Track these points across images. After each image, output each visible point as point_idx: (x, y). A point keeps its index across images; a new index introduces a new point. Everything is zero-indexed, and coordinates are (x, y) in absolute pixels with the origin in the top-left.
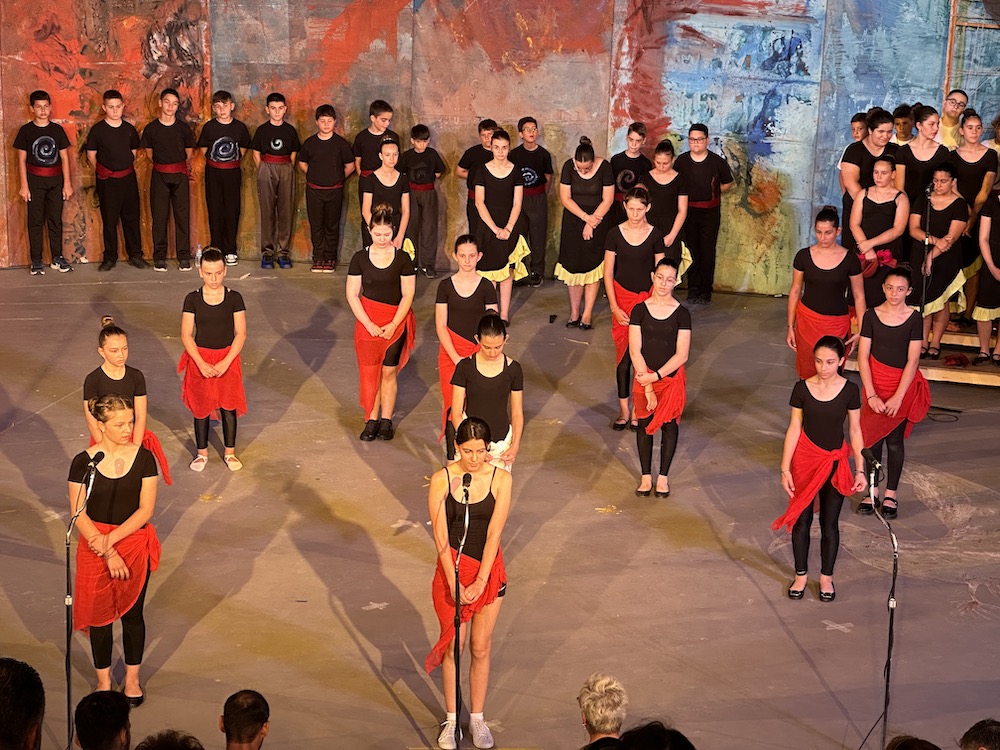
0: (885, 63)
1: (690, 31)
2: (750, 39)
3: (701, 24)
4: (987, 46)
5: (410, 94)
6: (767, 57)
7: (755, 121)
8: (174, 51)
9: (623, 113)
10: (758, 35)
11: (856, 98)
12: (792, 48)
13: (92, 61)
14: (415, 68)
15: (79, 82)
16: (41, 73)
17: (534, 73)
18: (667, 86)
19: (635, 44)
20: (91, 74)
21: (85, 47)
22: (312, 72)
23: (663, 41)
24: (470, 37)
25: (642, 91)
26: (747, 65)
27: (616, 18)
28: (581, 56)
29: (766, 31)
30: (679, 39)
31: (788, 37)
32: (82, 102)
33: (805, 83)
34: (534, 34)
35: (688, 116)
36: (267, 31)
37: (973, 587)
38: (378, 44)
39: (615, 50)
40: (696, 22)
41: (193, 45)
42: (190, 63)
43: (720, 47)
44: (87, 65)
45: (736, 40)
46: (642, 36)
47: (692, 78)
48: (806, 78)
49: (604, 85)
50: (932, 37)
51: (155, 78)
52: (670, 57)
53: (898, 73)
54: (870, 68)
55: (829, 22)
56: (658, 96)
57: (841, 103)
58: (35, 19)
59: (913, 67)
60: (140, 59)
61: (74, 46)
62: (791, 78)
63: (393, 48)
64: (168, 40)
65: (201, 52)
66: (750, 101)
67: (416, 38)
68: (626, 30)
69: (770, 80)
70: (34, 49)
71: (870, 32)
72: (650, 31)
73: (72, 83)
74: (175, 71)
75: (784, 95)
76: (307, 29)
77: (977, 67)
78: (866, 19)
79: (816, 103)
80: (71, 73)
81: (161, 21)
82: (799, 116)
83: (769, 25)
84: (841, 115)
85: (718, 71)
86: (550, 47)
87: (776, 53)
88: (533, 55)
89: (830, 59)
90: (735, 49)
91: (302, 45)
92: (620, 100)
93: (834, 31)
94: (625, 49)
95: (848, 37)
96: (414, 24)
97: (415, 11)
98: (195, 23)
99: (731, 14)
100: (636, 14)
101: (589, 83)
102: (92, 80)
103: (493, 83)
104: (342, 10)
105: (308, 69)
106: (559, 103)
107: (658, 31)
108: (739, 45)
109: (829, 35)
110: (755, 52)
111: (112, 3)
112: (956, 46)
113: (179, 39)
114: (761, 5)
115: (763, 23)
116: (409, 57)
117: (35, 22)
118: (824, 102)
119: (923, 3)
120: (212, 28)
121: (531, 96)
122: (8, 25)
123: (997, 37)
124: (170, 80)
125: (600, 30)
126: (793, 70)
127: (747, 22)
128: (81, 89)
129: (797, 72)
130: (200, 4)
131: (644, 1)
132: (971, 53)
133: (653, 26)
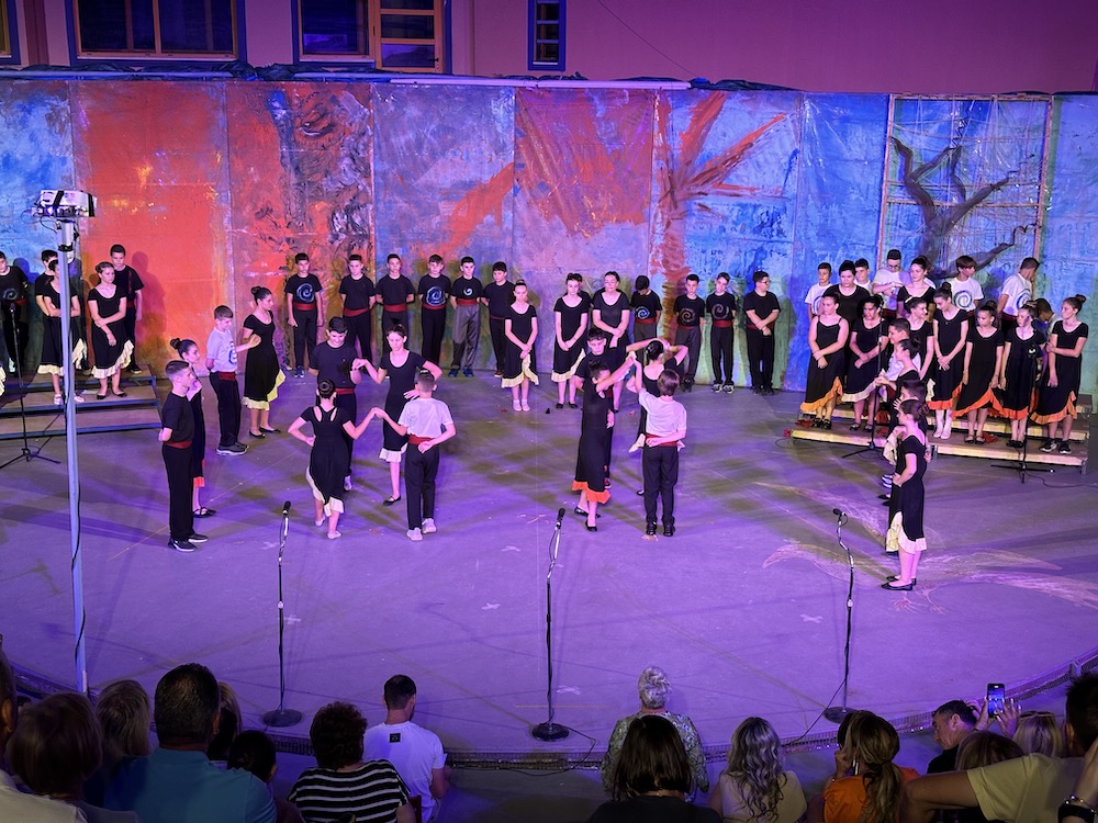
0: (838, 228)
1: (703, 207)
2: (745, 212)
3: (711, 203)
4: (909, 216)
5: (512, 252)
6: (756, 225)
7: (750, 267)
8: (350, 225)
9: (658, 264)
10: (751, 210)
11: (819, 253)
12: (774, 218)
13: (295, 232)
14: (515, 235)
15: (285, 247)
16: (259, 241)
17: (597, 236)
18: (688, 245)
19: (666, 217)
20: (293, 242)
21: (289, 223)
22: (444, 238)
23: (687, 213)
24: (552, 213)
25: (671, 249)
26: (743, 231)
27: (653, 199)
28: (629, 225)
29: (756, 207)
30: (696, 213)
31: (771, 211)
32: (287, 260)
33: (783, 242)
34: (598, 210)
35: (703, 266)
36: (413, 210)
38: (489, 218)
39: (652, 221)
40: (708, 201)
41: (363, 220)
42: (361, 233)
43: (725, 218)
44: (291, 236)
45: (735, 213)
46: (670, 211)
47: (705, 239)
48: (783, 239)
49: (645, 245)
50: (870, 211)
51: (337, 243)
52: (690, 225)
53: (847, 235)
54: (828, 232)
55: (799, 201)
56: (682, 252)
58: (255, 205)
59: (857, 231)
60: (327, 230)
61: (282, 222)
62: (773, 239)
63: (500, 222)
64: (346, 217)
65: (368, 225)
66: (745, 255)
67: (516, 214)
68: (660, 207)
69: (756, 241)
70: (255, 225)
71: (827, 208)
72: (676, 207)
73: (281, 248)
74: (351, 238)
75: (769, 251)
76: (441, 209)
77: (901, 230)
78: (824, 198)
79: (791, 256)
80: (280, 241)
81: (341, 205)
82: (779, 265)
83: (758, 203)
84: (808, 264)
85: (724, 235)
86: (607, 219)
87: (763, 222)
88: (596, 225)
89: (800, 226)
90: (735, 219)
91: (438, 219)
92: (656, 255)
93: (803, 207)
94: (659, 220)
95: (812, 211)
96: (514, 204)
97: (515, 195)
98: (364, 206)
99: (731, 196)
100: (666, 196)
101: (634, 242)
102: (294, 245)
103: (569, 244)
104: (464, 196)
105: (441, 236)
107: (681, 207)
108: (737, 216)
109: (799, 210)
110: (748, 221)
111: (307, 193)
112: (886, 217)
113: (353, 217)
114: (752, 189)
115: (754, 202)
116: (511, 228)
117: (255, 206)
118: (796, 255)
119: (863, 186)
120: (376, 209)
121: (595, 253)
122: (237, 209)
123: (915, 209)
124: (347, 245)
125: (642, 207)
126: (774, 234)
127: (743, 201)
128: (287, 252)
129: (778, 235)
130: (367, 193)
131: (672, 187)
132: (897, 221)
133: (678, 204)
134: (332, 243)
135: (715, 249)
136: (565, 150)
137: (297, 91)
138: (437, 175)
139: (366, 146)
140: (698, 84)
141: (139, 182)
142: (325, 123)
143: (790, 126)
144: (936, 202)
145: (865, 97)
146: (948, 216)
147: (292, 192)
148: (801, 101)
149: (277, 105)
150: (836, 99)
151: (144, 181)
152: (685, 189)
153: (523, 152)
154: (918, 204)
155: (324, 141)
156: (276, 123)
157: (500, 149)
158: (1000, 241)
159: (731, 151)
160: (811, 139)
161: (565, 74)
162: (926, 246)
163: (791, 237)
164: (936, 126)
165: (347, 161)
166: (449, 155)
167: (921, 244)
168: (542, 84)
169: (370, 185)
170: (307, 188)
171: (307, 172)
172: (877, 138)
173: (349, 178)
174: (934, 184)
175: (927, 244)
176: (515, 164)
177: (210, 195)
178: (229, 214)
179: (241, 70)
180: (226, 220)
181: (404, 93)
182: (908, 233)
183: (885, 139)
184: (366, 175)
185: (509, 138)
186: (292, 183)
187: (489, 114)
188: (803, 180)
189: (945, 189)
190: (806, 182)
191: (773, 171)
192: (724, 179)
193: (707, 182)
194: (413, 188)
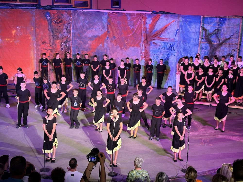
0: (188, 49)
1: (154, 43)
4: (206, 46)
6: (168, 48)
7: (166, 59)
8: (66, 46)
9: (143, 57)
10: (166, 44)
12: (172, 46)
14: (107, 49)
15: (49, 51)
16: (43, 50)
17: (128, 50)
18: (151, 52)
19: (145, 45)
20: (51, 50)
21: (50, 45)
22: (89, 50)
23: (150, 45)
24: (117, 44)
25: (146, 53)
26: (164, 49)
27: (142, 41)
28: (136, 47)
29: (168, 43)
30: (153, 44)
31: (171, 44)
32: (50, 55)
33: (174, 52)
34: (128, 44)
35: (154, 58)
36: (82, 43)
37: (203, 140)
38: (101, 45)
39: (142, 46)
40: (156, 42)
42: (68, 48)
43: (160, 46)
44: (51, 48)
45: (162, 45)
47: (155, 51)
48: (174, 51)
49: (140, 52)
50: (196, 45)
51: (62, 51)
52: (151, 47)
53: (190, 51)
54: (185, 50)
56: (149, 54)
57: (181, 55)
59: (193, 50)
60: (60, 47)
61: (48, 45)
62: (172, 51)
63: (103, 46)
64: (64, 44)
65: (70, 46)
66: (165, 55)
67: (108, 44)
68: (144, 43)
69: (168, 52)
70: (42, 46)
71: (185, 44)
72: (148, 43)
73: (48, 51)
74: (66, 49)
75: (171, 54)
76: (89, 42)
77: (204, 50)
78: (185, 41)
79: (176, 56)
81: (63, 41)
82: (173, 58)
83: (168, 42)
85: (159, 50)
86: (130, 46)
87: (169, 47)
88: (128, 47)
89: (179, 48)
91: (88, 45)
92: (142, 55)
93: (179, 43)
94: (143, 46)
95: (182, 44)
96: (107, 41)
97: (107, 39)
98: (69, 41)
99: (161, 40)
100: (145, 40)
101: (137, 52)
103: (121, 52)
104: (95, 39)
106: (132, 55)
107: (149, 43)
109: (178, 44)
110: (166, 47)
111: (55, 38)
112: (200, 46)
113: (67, 44)
114: (167, 39)
115: (167, 42)
116: (106, 47)
117: (42, 41)
119: (194, 39)
120: (72, 42)
121: (127, 54)
122: (37, 41)
124: (65, 51)
125: (139, 43)
126: (172, 50)
127: (164, 42)
128: (50, 52)
129: (173, 50)
130: (70, 38)
131: (146, 38)
132: (203, 47)
133: (148, 42)
134: (61, 50)
135: (157, 54)
136: (120, 28)
137: (53, 12)
138: (88, 34)
139: (70, 26)
140: (153, 12)
141: (12, 34)
142: (60, 20)
143: (176, 23)
144: (213, 43)
145: (195, 16)
146: (215, 46)
147: (51, 38)
148: (179, 17)
149: (47, 15)
150: (188, 16)
151: (14, 34)
152: (150, 38)
153: (110, 29)
154: (208, 43)
155: (59, 25)
156: (47, 20)
157: (104, 27)
158: (228, 53)
159: (162, 29)
160: (181, 27)
161: (120, 9)
162: (210, 54)
164: (213, 24)
165: (65, 30)
166: (91, 29)
167: (208, 53)
168: (114, 12)
169: (71, 36)
170: (55, 37)
171: (55, 32)
172: (198, 27)
173: (66, 34)
174: (212, 38)
175: (210, 53)
176: (107, 32)
177: (30, 38)
178: (35, 43)
179: (39, 7)
180: (34, 44)
181: (80, 13)
182: (206, 50)
183: (200, 27)
184: (70, 33)
185: (106, 25)
186: (51, 35)
187: (101, 19)
188: (179, 37)
189: (215, 40)
190: (180, 37)
191: (172, 34)
192: (160, 36)
193: (155, 37)
194: (82, 37)
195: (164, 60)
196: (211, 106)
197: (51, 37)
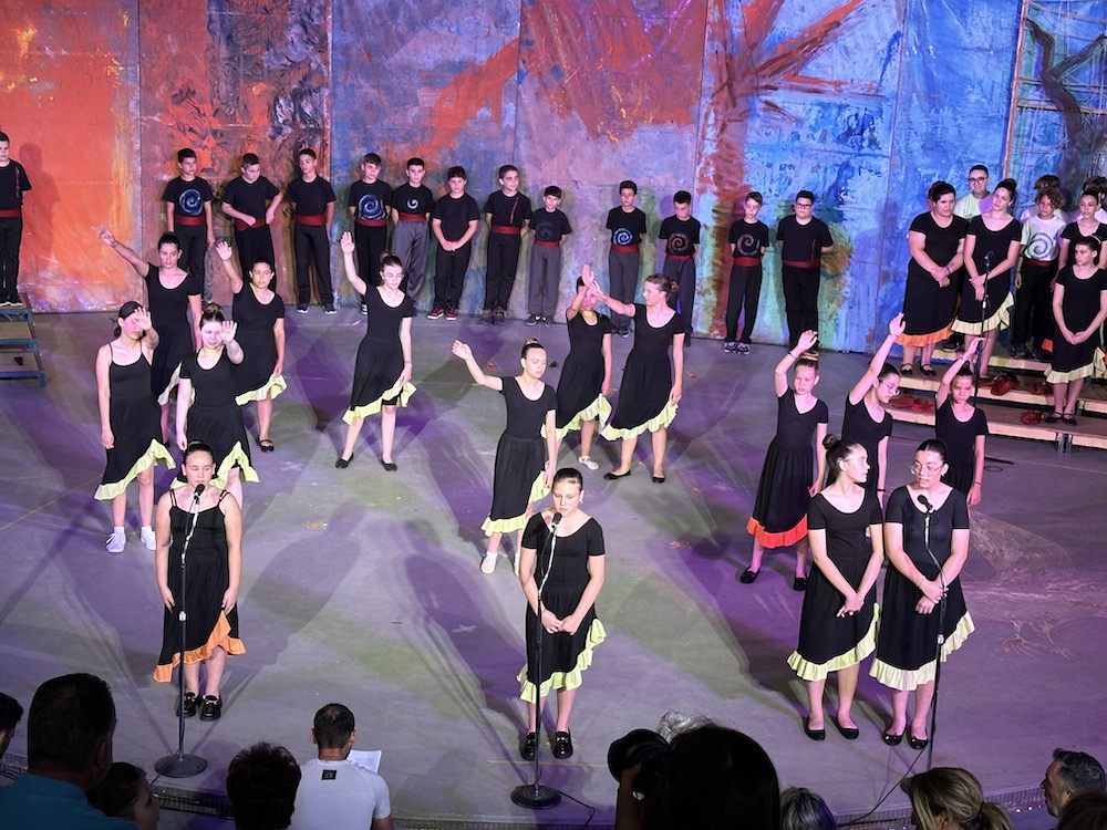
0: (950, 140)
1: (771, 106)
2: (826, 114)
3: (781, 100)
4: (1046, 125)
6: (841, 132)
7: (830, 190)
8: (298, 116)
9: (708, 180)
10: (834, 112)
11: (924, 172)
12: (864, 124)
13: (222, 122)
14: (518, 135)
15: (211, 142)
16: (176, 133)
17: (627, 141)
18: (749, 156)
19: (720, 117)
20: (222, 135)
21: (217, 111)
22: (423, 137)
23: (748, 114)
24: (569, 108)
25: (726, 161)
26: (823, 139)
27: (704, 92)
28: (670, 127)
29: (841, 108)
30: (761, 113)
31: (861, 114)
32: (213, 160)
33: (876, 156)
34: (628, 106)
35: (767, 185)
36: (383, 98)
37: (1018, 626)
38: (484, 112)
39: (702, 121)
40: (777, 98)
41: (315, 109)
42: (312, 126)
43: (799, 121)
44: (219, 127)
45: (813, 115)
46: (727, 109)
47: (772, 149)
48: (877, 152)
49: (691, 154)
50: (994, 117)
51: (279, 139)
52: (752, 129)
53: (962, 149)
54: (937, 144)
55: (900, 101)
56: (741, 165)
57: (910, 175)
58: (173, 85)
59: (976, 144)
60: (266, 121)
61: (207, 108)
62: (863, 151)
63: (498, 116)
64: (292, 104)
65: (322, 116)
66: (825, 171)
67: (520, 108)
68: (713, 103)
69: (843, 153)
70: (171, 110)
71: (937, 112)
72: (734, 105)
74: (298, 133)
75: (857, 167)
76: (420, 97)
77: (1035, 145)
78: (933, 99)
79: (887, 175)
80: (204, 134)
81: (287, 88)
82: (870, 187)
83: (844, 102)
84: (909, 186)
85: (797, 143)
86: (642, 118)
87: (849, 128)
88: (626, 125)
89: (900, 135)
90: (813, 123)
91: (416, 110)
92: (705, 168)
93: (904, 110)
94: (711, 121)
95: (917, 116)
96: (518, 94)
97: (519, 82)
98: (318, 90)
99: (809, 91)
100: (721, 89)
101: (677, 152)
102: (223, 140)
103: (588, 150)
104: (452, 81)
105: (419, 134)
106: (649, 169)
107: (742, 105)
108: (816, 120)
109: (899, 113)
110: (830, 127)
111: (241, 70)
112: (1016, 126)
113: (303, 104)
114: (837, 84)
115: (839, 100)
116: (512, 125)
117: (172, 87)
118: (893, 174)
119: (987, 85)
120: (333, 95)
121: (623, 163)
122: (147, 89)
123: (1055, 117)
124: (292, 142)
125: (688, 103)
126: (865, 144)
127: (824, 99)
128: (213, 149)
129: (869, 146)
130: (322, 72)
131: (729, 78)
132: (1030, 133)
133: (737, 100)
134: (273, 138)
135: (785, 162)
136: (589, 23)
138: (417, 52)
139: (323, 10)
141: (16, 47)
144: (1084, 108)
146: (1099, 127)
147: (222, 70)
151: (24, 47)
152: (748, 79)
153: (532, 25)
154: (1058, 110)
157: (502, 19)
159: (811, 30)
160: (918, 19)
162: (1068, 167)
163: (886, 149)
165: (297, 29)
166: (435, 27)
167: (1061, 165)
169: (326, 63)
170: (244, 67)
171: (243, 42)
172: (1007, 20)
173: (298, 51)
174: (1082, 84)
175: (1070, 164)
176: (520, 41)
177: (112, 68)
178: (137, 96)
180: (132, 104)
182: (1045, 148)
183: (1018, 21)
184: (322, 49)
185: (514, 4)
186: (222, 56)
188: (906, 74)
189: (1097, 91)
190: (909, 76)
191: (867, 60)
192: (801, 69)
193: (777, 72)
194: (384, 68)
195: (820, 195)
196: (1069, 448)
197: (220, 68)
